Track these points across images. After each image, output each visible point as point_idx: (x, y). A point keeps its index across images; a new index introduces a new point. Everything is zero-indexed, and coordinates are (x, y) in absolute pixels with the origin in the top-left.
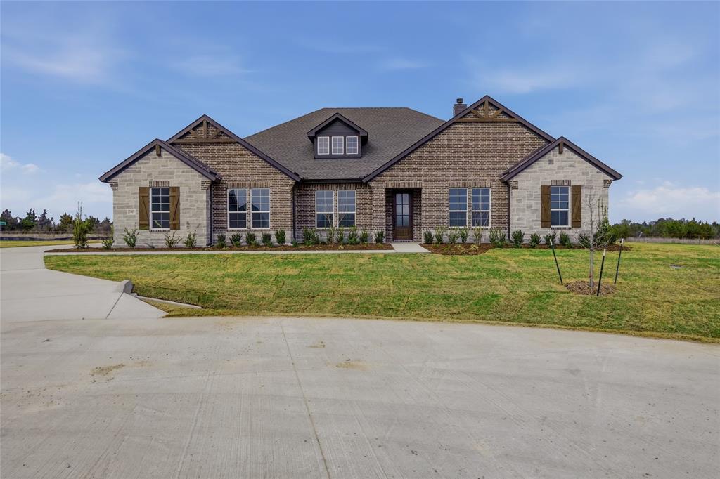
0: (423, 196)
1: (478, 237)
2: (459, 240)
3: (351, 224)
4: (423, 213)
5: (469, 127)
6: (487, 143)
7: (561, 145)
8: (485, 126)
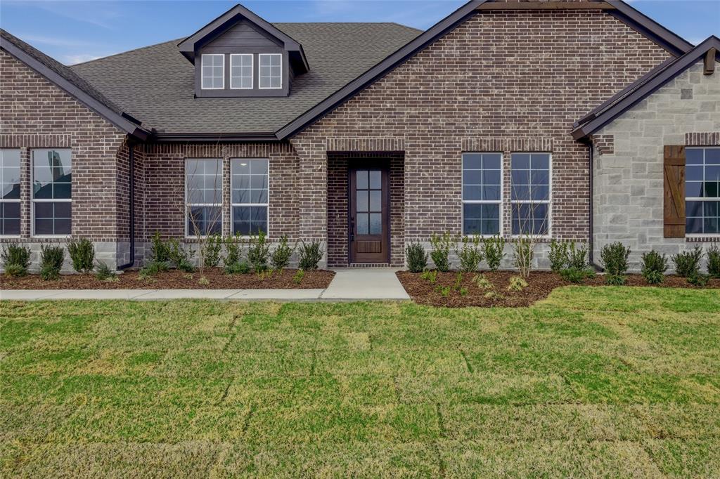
0: (408, 168)
1: (526, 255)
2: (484, 264)
3: (259, 229)
4: (408, 204)
5: (506, 23)
6: (544, 55)
7: (710, 58)
8: (542, 21)
